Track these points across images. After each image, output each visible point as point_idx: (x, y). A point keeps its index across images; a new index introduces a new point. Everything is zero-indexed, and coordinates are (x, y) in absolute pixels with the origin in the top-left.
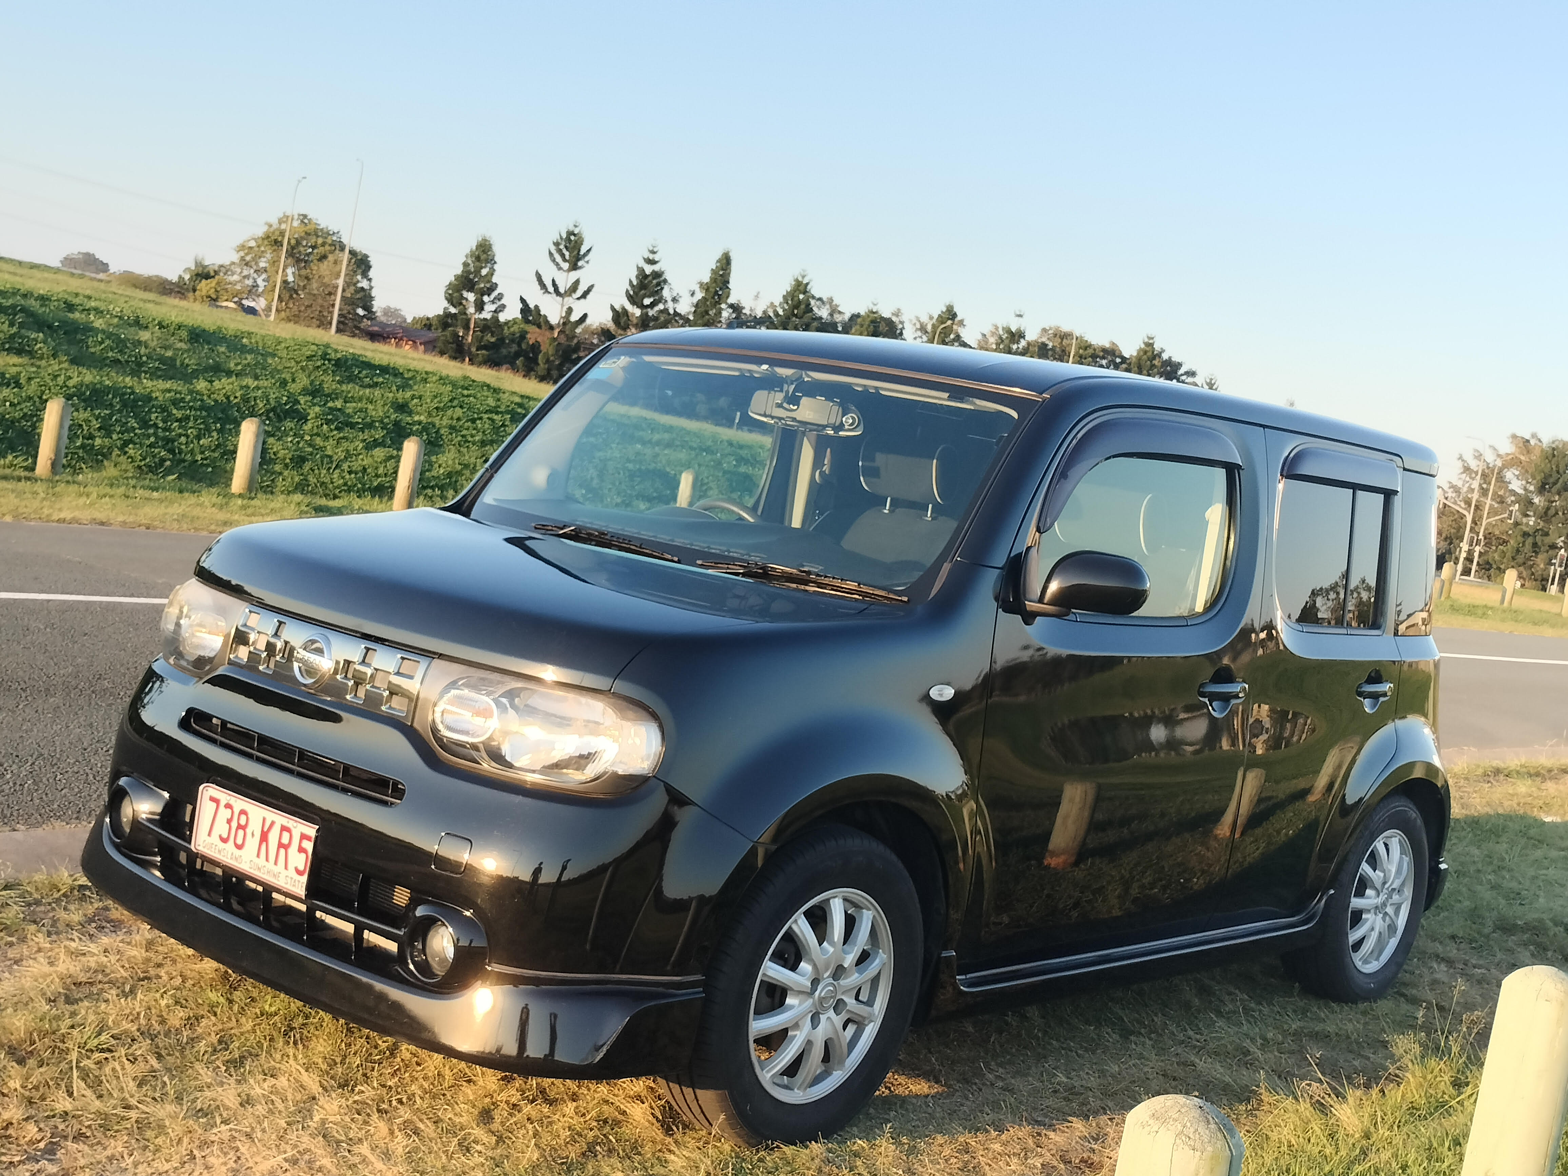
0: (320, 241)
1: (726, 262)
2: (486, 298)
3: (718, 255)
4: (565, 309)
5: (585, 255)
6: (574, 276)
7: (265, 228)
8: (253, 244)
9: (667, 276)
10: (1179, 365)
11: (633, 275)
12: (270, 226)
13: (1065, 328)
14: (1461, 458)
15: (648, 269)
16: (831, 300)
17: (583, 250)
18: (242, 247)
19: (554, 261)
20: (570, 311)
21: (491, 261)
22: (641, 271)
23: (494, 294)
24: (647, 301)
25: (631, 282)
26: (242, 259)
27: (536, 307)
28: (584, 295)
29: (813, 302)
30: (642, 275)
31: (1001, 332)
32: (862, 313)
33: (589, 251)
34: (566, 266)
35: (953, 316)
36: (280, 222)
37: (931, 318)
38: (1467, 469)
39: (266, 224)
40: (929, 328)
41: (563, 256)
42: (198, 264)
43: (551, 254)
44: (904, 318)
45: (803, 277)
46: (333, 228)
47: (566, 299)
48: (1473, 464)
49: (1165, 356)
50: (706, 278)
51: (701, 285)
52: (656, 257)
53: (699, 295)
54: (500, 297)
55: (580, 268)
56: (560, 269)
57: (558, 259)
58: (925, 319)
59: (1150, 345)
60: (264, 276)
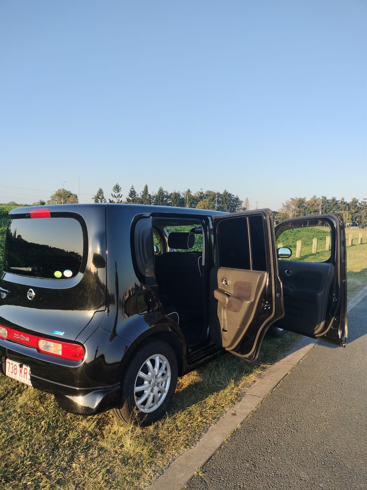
0: (67, 193)
1: (146, 187)
2: (102, 200)
3: (145, 186)
4: (118, 200)
5: (120, 189)
6: (118, 193)
7: (56, 193)
8: (53, 196)
9: (136, 191)
10: (231, 194)
11: (129, 192)
12: (57, 192)
13: (210, 190)
14: (282, 203)
15: (132, 190)
16: (166, 191)
17: (119, 188)
18: (51, 197)
19: (114, 191)
20: (119, 200)
21: (103, 193)
22: (131, 191)
23: (104, 199)
24: (133, 196)
25: (129, 193)
26: (52, 199)
27: (112, 200)
28: (121, 197)
29: (164, 192)
30: (131, 192)
31: (198, 193)
32: (173, 193)
33: (121, 188)
34: (117, 192)
35: (189, 191)
36: (58, 191)
37: (185, 192)
38: (284, 206)
39: (56, 192)
40: (185, 194)
41: (116, 190)
42: (41, 201)
43: (113, 190)
44: (180, 193)
45: (161, 188)
46: (69, 190)
47: (118, 198)
48: (285, 204)
49: (228, 193)
50: (143, 190)
51: (142, 192)
52: (134, 188)
53: (142, 194)
54: (105, 199)
55: (120, 192)
56: (116, 192)
57: (115, 191)
58: (184, 192)
59: (226, 191)
60: (57, 202)
